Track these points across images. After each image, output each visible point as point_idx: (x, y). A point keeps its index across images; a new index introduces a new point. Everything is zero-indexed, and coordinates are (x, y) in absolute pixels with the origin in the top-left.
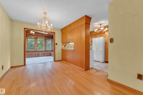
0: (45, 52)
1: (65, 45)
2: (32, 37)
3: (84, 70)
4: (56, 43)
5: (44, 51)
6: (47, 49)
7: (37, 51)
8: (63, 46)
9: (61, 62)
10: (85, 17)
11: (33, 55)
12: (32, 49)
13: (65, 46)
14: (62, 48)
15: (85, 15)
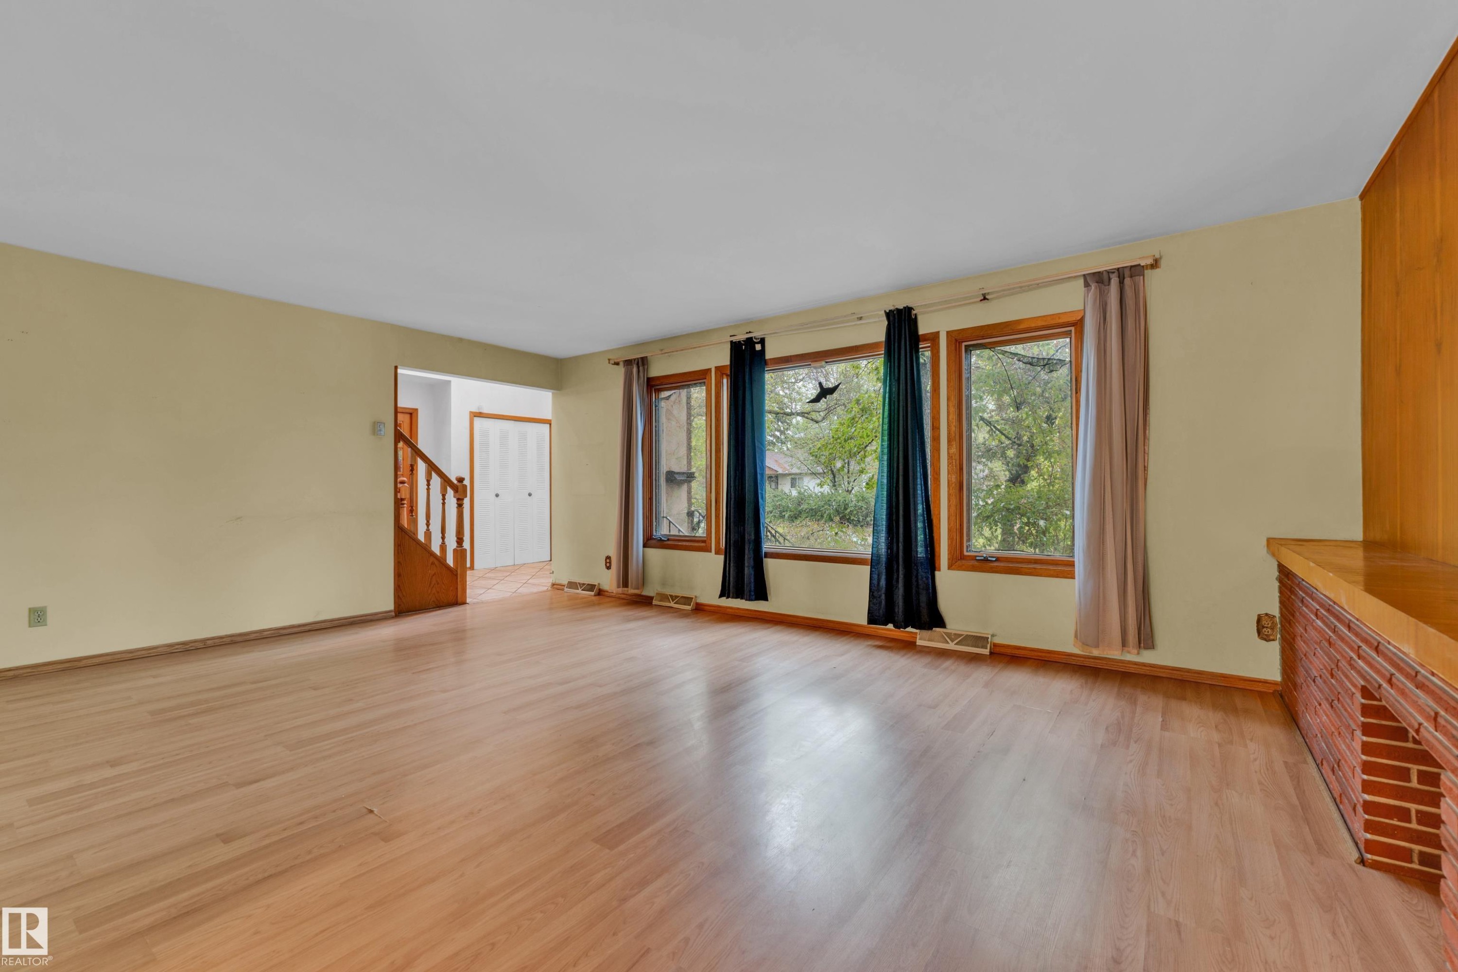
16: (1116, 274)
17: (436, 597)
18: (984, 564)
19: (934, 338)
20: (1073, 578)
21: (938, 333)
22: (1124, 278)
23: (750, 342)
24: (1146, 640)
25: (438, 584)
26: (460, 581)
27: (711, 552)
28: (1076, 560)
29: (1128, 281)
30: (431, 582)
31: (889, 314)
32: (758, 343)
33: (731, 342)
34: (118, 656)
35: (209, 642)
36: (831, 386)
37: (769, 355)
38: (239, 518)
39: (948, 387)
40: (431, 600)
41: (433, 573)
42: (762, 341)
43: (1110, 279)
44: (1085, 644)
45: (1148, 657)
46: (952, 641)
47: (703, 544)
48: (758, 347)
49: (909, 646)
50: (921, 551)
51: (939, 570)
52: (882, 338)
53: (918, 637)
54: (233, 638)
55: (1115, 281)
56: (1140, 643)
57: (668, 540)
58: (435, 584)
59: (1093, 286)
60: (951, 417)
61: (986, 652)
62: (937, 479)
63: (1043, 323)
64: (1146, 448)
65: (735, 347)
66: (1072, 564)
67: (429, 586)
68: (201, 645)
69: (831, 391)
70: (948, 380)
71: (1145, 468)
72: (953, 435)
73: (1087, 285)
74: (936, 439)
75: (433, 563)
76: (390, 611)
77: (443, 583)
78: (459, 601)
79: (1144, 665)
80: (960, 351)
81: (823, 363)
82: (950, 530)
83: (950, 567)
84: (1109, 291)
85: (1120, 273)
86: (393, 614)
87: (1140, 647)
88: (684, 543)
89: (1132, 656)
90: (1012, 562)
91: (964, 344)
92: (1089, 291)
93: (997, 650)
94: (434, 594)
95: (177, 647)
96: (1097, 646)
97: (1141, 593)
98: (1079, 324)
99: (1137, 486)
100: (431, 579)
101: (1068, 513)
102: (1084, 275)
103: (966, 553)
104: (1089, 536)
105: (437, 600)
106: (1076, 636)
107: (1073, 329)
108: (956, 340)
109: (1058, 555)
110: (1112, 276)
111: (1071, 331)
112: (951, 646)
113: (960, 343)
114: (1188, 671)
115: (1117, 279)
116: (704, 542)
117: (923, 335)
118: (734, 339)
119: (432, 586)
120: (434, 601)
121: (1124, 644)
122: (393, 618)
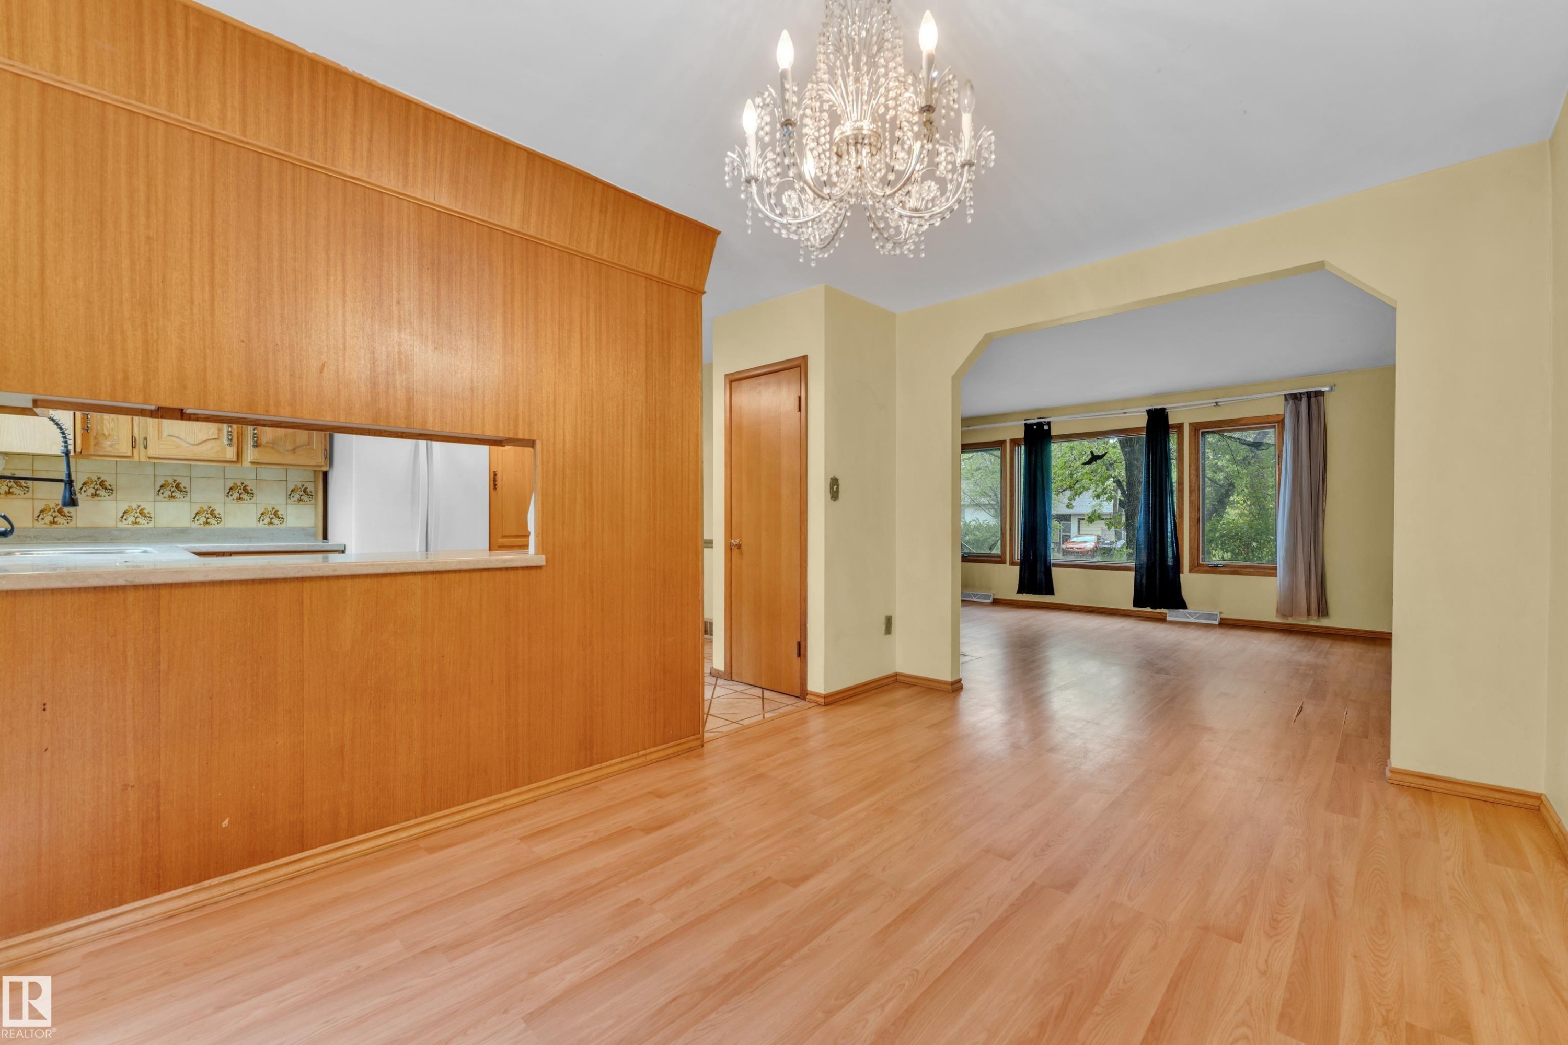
16: (1306, 395)
18: (1215, 569)
19: (1180, 427)
20: (1275, 575)
21: (1182, 424)
22: (1311, 397)
23: (1040, 425)
24: (1323, 610)
27: (1006, 563)
28: (1278, 566)
29: (1313, 399)
31: (1149, 412)
32: (1045, 425)
33: (1026, 424)
36: (1100, 454)
37: (1053, 433)
39: (1190, 458)
42: (1049, 424)
43: (1301, 398)
44: (1284, 616)
45: (1325, 623)
46: (1192, 617)
47: (999, 559)
48: (1046, 428)
49: (1162, 620)
50: (1170, 561)
51: (1183, 573)
52: (1145, 425)
53: (1168, 615)
55: (1305, 399)
56: (1319, 613)
57: (969, 556)
59: (1291, 402)
60: (1192, 477)
61: (1217, 622)
62: (1182, 516)
63: (1257, 421)
64: (1324, 498)
65: (1028, 427)
66: (1275, 568)
69: (1101, 457)
70: (1190, 454)
71: (1324, 511)
72: (1193, 488)
73: (1286, 399)
74: (1181, 490)
79: (1322, 627)
80: (1198, 435)
81: (1096, 439)
82: (1190, 548)
83: (1190, 571)
84: (1301, 404)
85: (1309, 395)
87: (1319, 616)
88: (984, 558)
89: (1314, 622)
90: (1234, 568)
91: (1200, 431)
92: (1288, 404)
93: (1223, 622)
96: (1291, 616)
97: (1320, 583)
98: (1282, 422)
99: (1318, 522)
101: (1272, 538)
102: (1285, 395)
103: (1201, 562)
104: (1287, 551)
106: (1277, 611)
107: (1277, 424)
108: (1195, 429)
109: (1265, 562)
110: (1302, 396)
111: (1275, 426)
112: (1192, 620)
113: (1198, 430)
114: (1350, 630)
115: (1306, 399)
116: (1000, 557)
117: (1171, 425)
118: (1028, 422)
121: (1309, 614)
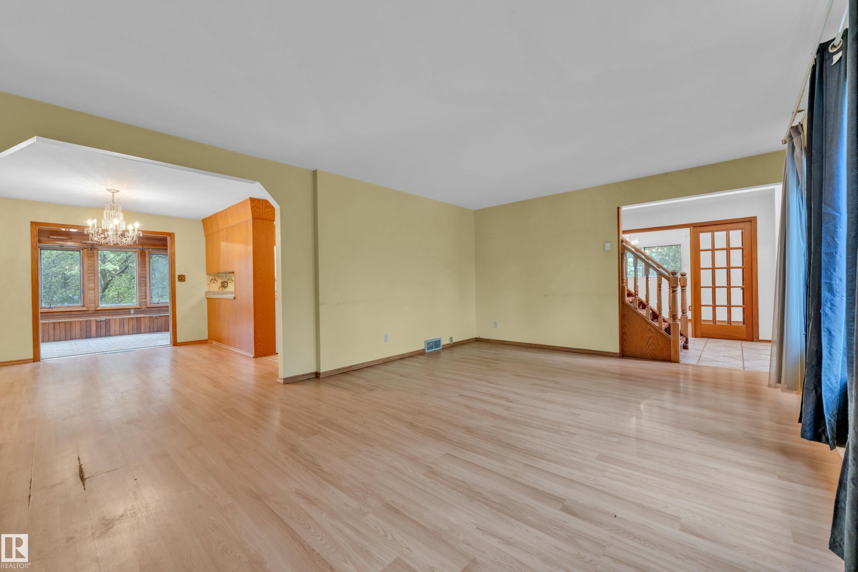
0: (142, 312)
1: (223, 283)
2: (70, 244)
3: (252, 355)
4: (178, 273)
5: (137, 310)
6: (155, 300)
7: (98, 312)
8: (216, 287)
9: (205, 347)
10: (249, 202)
11: (76, 330)
12: (70, 299)
13: (224, 285)
14: (207, 293)
15: (247, 197)
17: (652, 352)
25: (654, 344)
26: (673, 346)
30: (648, 342)
34: (512, 343)
35: (537, 346)
38: (546, 295)
40: (648, 353)
41: (650, 336)
54: (545, 347)
58: (651, 343)
67: (647, 344)
68: (534, 346)
75: (650, 330)
76: (617, 353)
77: (658, 344)
78: (672, 358)
86: (619, 355)
94: (651, 350)
95: (528, 345)
100: (648, 340)
105: (653, 354)
119: (649, 344)
120: (650, 355)
122: (617, 357)
